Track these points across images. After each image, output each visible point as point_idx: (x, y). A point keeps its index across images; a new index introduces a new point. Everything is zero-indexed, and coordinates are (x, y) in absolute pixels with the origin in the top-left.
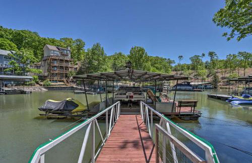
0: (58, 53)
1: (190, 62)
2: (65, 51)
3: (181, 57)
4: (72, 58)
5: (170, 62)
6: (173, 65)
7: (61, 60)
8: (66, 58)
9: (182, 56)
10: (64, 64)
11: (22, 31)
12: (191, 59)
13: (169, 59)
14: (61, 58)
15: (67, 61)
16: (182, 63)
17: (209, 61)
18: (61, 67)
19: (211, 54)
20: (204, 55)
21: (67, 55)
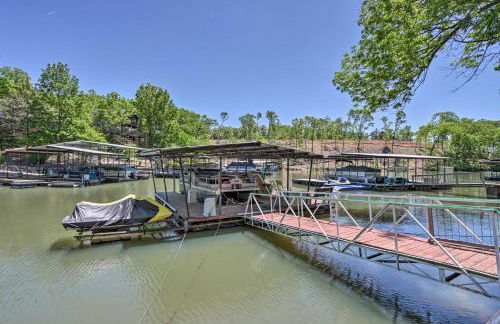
1: (238, 125)
3: (224, 114)
5: (209, 122)
6: (212, 128)
9: (226, 114)
12: (241, 119)
13: (205, 116)
16: (226, 124)
17: (268, 127)
19: (270, 115)
20: (260, 115)
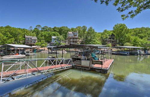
0: (73, 35)
2: (76, 34)
4: (79, 36)
7: (74, 38)
8: (76, 37)
10: (75, 40)
11: (62, 27)
14: (74, 37)
15: (76, 38)
18: (74, 42)
21: (76, 35)
